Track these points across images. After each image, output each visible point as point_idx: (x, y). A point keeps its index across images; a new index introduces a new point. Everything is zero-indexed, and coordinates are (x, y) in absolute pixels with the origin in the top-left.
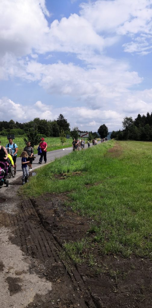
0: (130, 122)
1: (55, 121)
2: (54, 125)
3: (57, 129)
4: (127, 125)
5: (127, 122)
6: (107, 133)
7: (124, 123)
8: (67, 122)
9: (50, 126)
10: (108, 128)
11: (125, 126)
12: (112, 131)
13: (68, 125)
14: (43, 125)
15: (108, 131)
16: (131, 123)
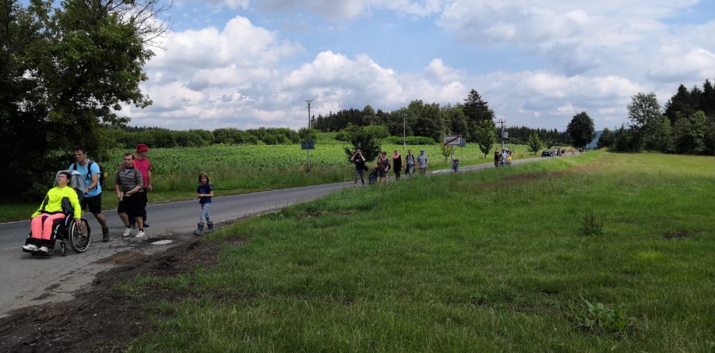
0: (650, 105)
1: (460, 106)
2: (456, 115)
3: (462, 125)
4: (642, 114)
5: (642, 106)
6: (591, 134)
7: (634, 110)
8: (489, 108)
9: (446, 119)
10: (594, 122)
11: (635, 117)
12: (602, 129)
13: (489, 115)
14: (428, 117)
15: (593, 129)
16: (651, 107)
